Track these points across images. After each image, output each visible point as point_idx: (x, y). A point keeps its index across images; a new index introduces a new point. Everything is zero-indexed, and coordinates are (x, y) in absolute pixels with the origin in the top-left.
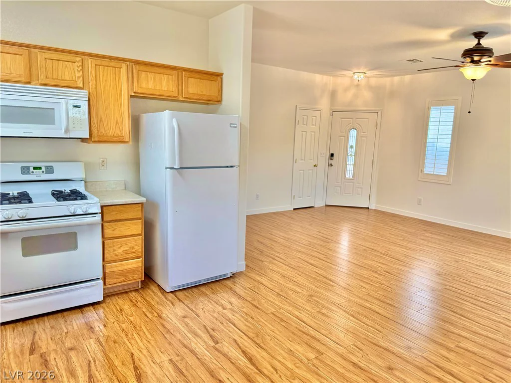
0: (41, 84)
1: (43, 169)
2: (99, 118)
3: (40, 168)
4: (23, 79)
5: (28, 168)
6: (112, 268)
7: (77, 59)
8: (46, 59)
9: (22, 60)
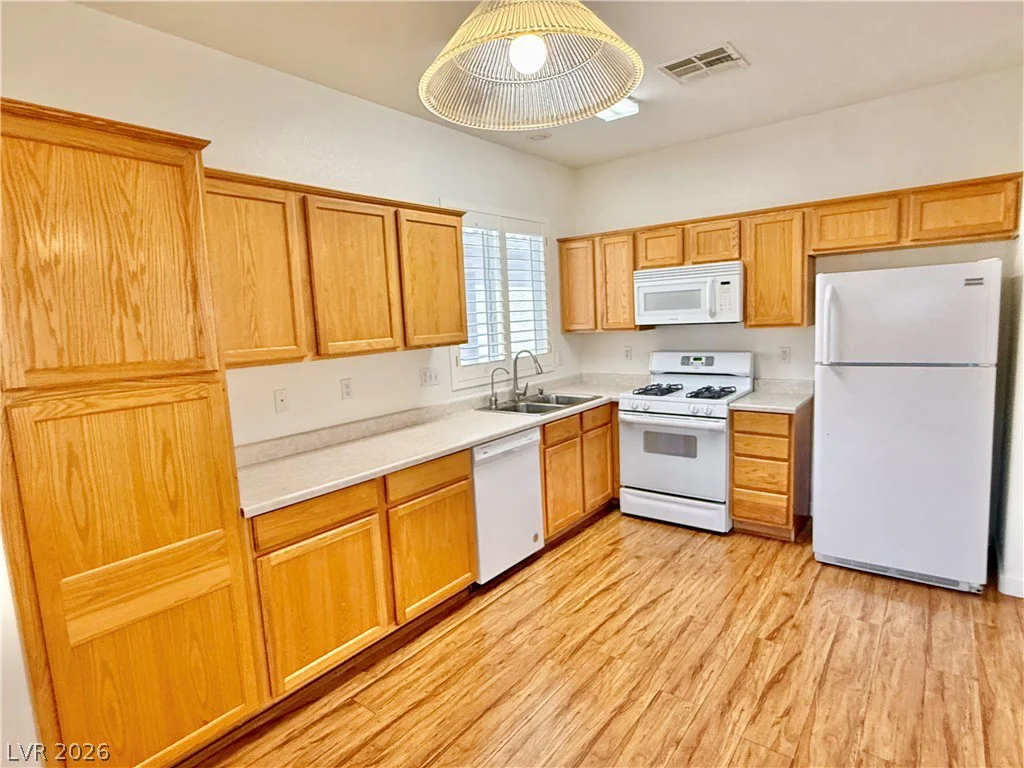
0: (694, 263)
1: (704, 360)
2: (759, 295)
3: (700, 359)
4: (675, 262)
5: (688, 358)
6: (742, 494)
7: (733, 224)
8: (698, 233)
9: (676, 241)
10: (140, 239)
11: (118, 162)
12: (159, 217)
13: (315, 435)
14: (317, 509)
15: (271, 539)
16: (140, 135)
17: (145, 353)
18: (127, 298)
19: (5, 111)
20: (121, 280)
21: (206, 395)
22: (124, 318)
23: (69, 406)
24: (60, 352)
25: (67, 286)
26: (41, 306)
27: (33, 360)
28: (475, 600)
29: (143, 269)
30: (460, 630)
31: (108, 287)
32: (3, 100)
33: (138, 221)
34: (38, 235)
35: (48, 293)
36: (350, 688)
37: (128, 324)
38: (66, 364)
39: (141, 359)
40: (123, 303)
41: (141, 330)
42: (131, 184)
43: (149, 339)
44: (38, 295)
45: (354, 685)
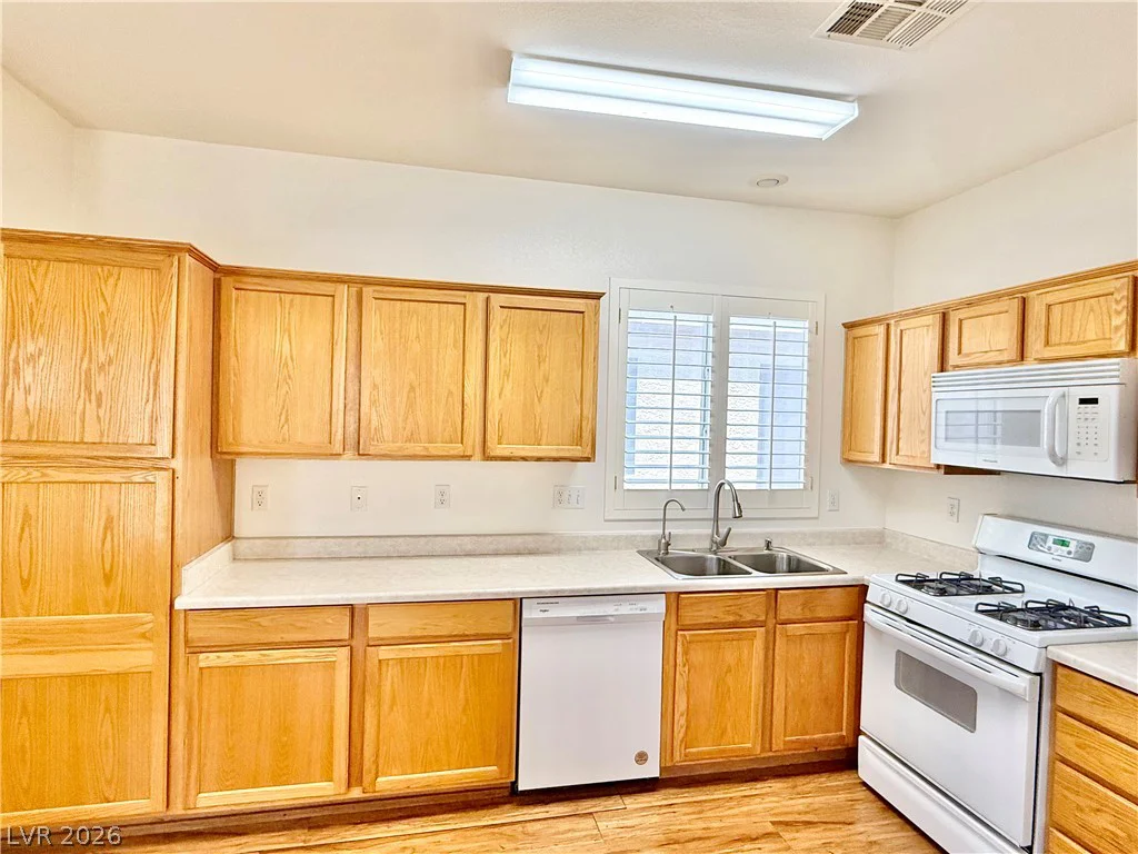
0: (1039, 361)
1: (1072, 547)
3: (1064, 543)
4: (1005, 357)
5: (1044, 537)
7: (1118, 284)
8: (1049, 306)
9: (1009, 321)
10: (112, 335)
11: (103, 271)
12: (133, 314)
13: (389, 541)
14: (264, 621)
15: (200, 639)
16: (127, 246)
17: (102, 435)
18: (93, 386)
19: (4, 239)
20: (90, 370)
21: (152, 480)
22: (87, 403)
23: (28, 474)
24: (31, 428)
25: (44, 374)
26: (22, 389)
27: (10, 432)
28: (507, 807)
29: (110, 362)
30: (437, 838)
31: (77, 377)
32: (3, 229)
33: (113, 320)
34: (29, 333)
35: (29, 379)
36: (275, 840)
37: (91, 408)
38: (34, 438)
39: (97, 440)
40: (88, 390)
41: (101, 415)
42: (110, 288)
43: (107, 422)
44: (22, 381)
45: (282, 839)
